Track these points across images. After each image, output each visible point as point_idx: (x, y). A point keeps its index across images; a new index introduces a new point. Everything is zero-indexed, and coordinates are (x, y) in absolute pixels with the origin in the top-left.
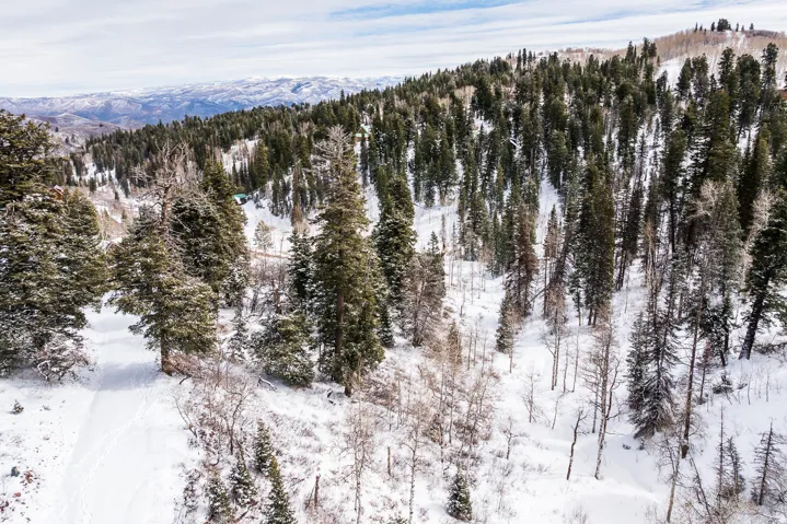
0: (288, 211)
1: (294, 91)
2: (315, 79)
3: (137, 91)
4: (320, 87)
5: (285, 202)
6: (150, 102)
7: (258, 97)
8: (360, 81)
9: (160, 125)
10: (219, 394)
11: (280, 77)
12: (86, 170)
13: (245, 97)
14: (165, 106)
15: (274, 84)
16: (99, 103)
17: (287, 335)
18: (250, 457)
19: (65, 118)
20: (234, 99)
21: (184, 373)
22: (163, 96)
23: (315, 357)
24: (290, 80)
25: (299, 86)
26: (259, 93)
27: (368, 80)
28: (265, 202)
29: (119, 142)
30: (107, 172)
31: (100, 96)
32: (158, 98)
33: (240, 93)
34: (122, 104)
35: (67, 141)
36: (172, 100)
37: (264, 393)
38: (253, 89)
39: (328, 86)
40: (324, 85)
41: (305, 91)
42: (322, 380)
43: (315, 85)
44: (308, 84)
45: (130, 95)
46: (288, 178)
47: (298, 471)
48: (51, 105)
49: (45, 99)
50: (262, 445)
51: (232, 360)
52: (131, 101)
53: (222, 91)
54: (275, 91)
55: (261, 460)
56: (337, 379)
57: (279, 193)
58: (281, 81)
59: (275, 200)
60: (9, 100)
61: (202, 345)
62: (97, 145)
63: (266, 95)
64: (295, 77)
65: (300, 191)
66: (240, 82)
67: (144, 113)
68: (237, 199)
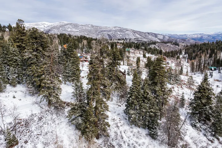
3: (212, 33)
6: (215, 36)
14: (220, 38)
16: (199, 36)
19: (188, 40)
22: (220, 34)
31: (200, 34)
32: (218, 35)
34: (206, 37)
45: (209, 34)
48: (187, 36)
49: (185, 35)
52: (209, 36)
60: (177, 35)
67: (212, 39)
68: (213, 68)
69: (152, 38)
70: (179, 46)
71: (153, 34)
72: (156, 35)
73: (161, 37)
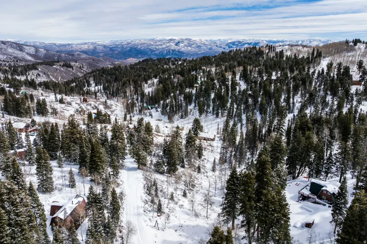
0: (167, 114)
1: (176, 45)
2: (186, 39)
3: (107, 42)
4: (188, 44)
5: (166, 111)
6: (113, 47)
7: (160, 47)
8: (207, 41)
9: (120, 66)
10: (148, 173)
11: (170, 38)
12: (91, 85)
13: (154, 47)
14: (119, 50)
15: (167, 41)
16: (91, 47)
17: (160, 164)
18: (153, 183)
19: (78, 54)
20: (150, 47)
21: (142, 169)
22: (119, 45)
23: (166, 168)
24: (175, 40)
25: (179, 42)
26: (161, 45)
27: (211, 41)
28: (159, 110)
29: (103, 73)
30: (99, 87)
31: (92, 43)
32: (117, 46)
33: (152, 45)
34: (101, 48)
35: (80, 67)
36: (122, 47)
37: (156, 175)
38: (158, 43)
39: (192, 43)
40: (190, 43)
41: (181, 45)
42: (167, 173)
43: (186, 43)
44: (183, 42)
45: (105, 44)
46: (168, 101)
47: (160, 187)
48: (72, 47)
49: (69, 44)
50: (155, 182)
51: (150, 168)
52: (105, 46)
53: (144, 44)
54: (168, 45)
55: (154, 184)
56: (169, 173)
57: (165, 107)
58: (171, 40)
59: (163, 109)
60: (55, 44)
61: (145, 165)
62: (94, 73)
63: (164, 46)
64: (177, 38)
65: (172, 107)
66: (153, 40)
67: (110, 52)
68: (150, 107)
69: (16, 52)
70: (73, 69)
71: (15, 45)
72: (20, 47)
73: (32, 51)
